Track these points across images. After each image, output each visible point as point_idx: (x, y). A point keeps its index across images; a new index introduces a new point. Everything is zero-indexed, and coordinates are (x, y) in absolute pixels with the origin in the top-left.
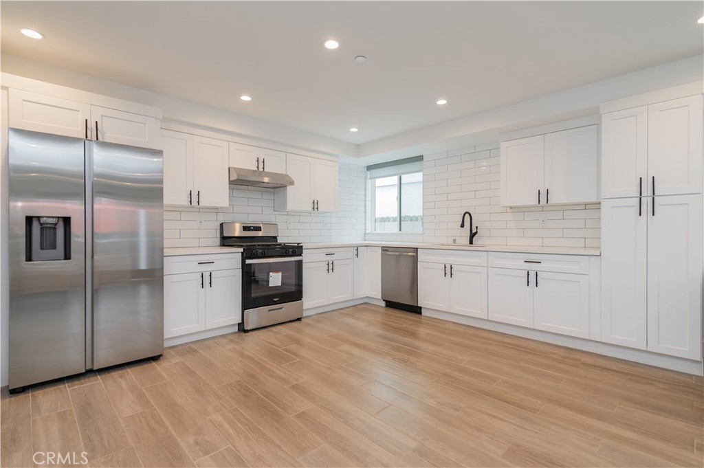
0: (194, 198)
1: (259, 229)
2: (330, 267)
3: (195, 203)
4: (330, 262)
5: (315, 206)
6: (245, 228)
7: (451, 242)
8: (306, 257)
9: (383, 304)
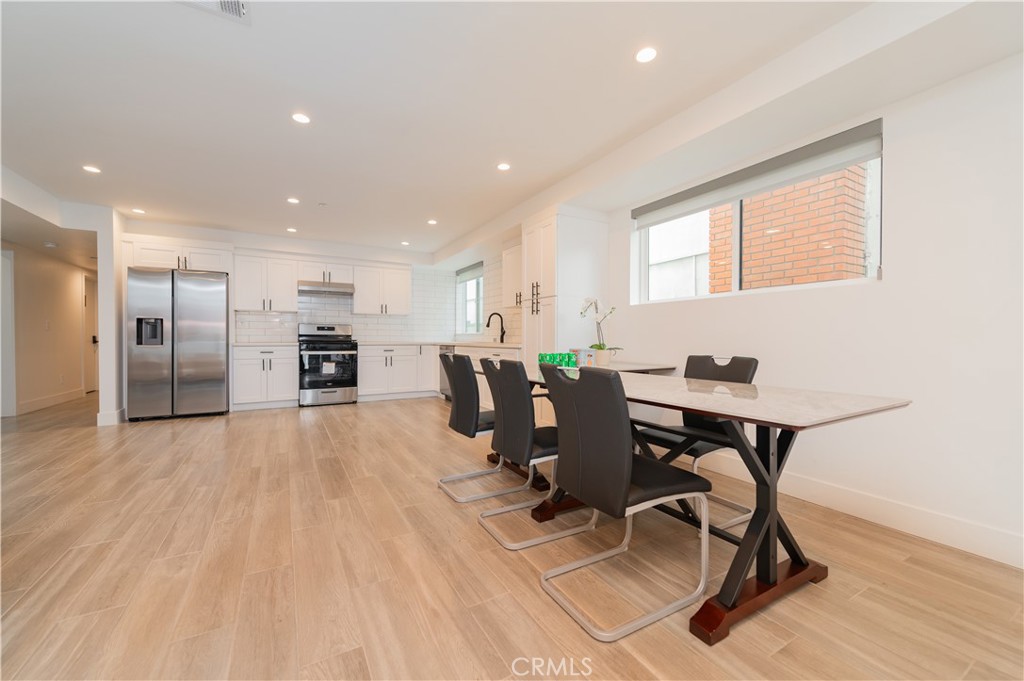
0: (267, 306)
1: (333, 329)
2: (389, 362)
3: (267, 308)
4: (389, 359)
5: (384, 309)
6: (319, 329)
7: (492, 341)
8: (361, 352)
9: (443, 397)
